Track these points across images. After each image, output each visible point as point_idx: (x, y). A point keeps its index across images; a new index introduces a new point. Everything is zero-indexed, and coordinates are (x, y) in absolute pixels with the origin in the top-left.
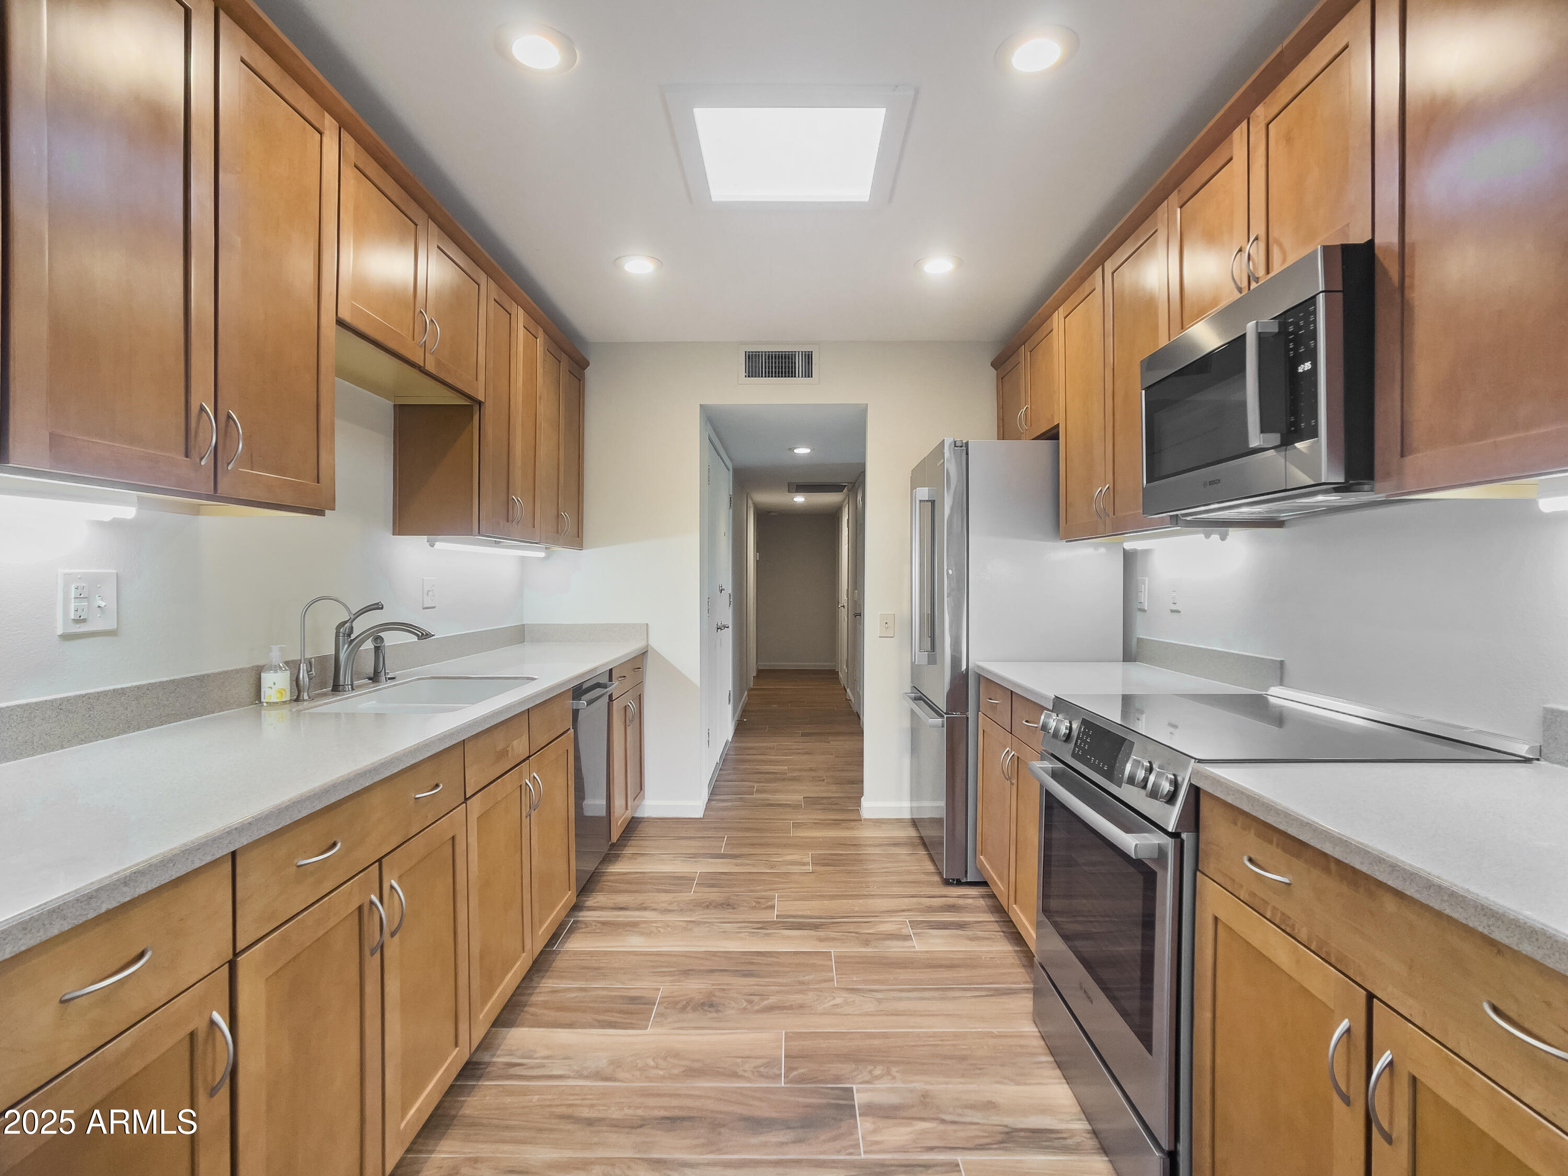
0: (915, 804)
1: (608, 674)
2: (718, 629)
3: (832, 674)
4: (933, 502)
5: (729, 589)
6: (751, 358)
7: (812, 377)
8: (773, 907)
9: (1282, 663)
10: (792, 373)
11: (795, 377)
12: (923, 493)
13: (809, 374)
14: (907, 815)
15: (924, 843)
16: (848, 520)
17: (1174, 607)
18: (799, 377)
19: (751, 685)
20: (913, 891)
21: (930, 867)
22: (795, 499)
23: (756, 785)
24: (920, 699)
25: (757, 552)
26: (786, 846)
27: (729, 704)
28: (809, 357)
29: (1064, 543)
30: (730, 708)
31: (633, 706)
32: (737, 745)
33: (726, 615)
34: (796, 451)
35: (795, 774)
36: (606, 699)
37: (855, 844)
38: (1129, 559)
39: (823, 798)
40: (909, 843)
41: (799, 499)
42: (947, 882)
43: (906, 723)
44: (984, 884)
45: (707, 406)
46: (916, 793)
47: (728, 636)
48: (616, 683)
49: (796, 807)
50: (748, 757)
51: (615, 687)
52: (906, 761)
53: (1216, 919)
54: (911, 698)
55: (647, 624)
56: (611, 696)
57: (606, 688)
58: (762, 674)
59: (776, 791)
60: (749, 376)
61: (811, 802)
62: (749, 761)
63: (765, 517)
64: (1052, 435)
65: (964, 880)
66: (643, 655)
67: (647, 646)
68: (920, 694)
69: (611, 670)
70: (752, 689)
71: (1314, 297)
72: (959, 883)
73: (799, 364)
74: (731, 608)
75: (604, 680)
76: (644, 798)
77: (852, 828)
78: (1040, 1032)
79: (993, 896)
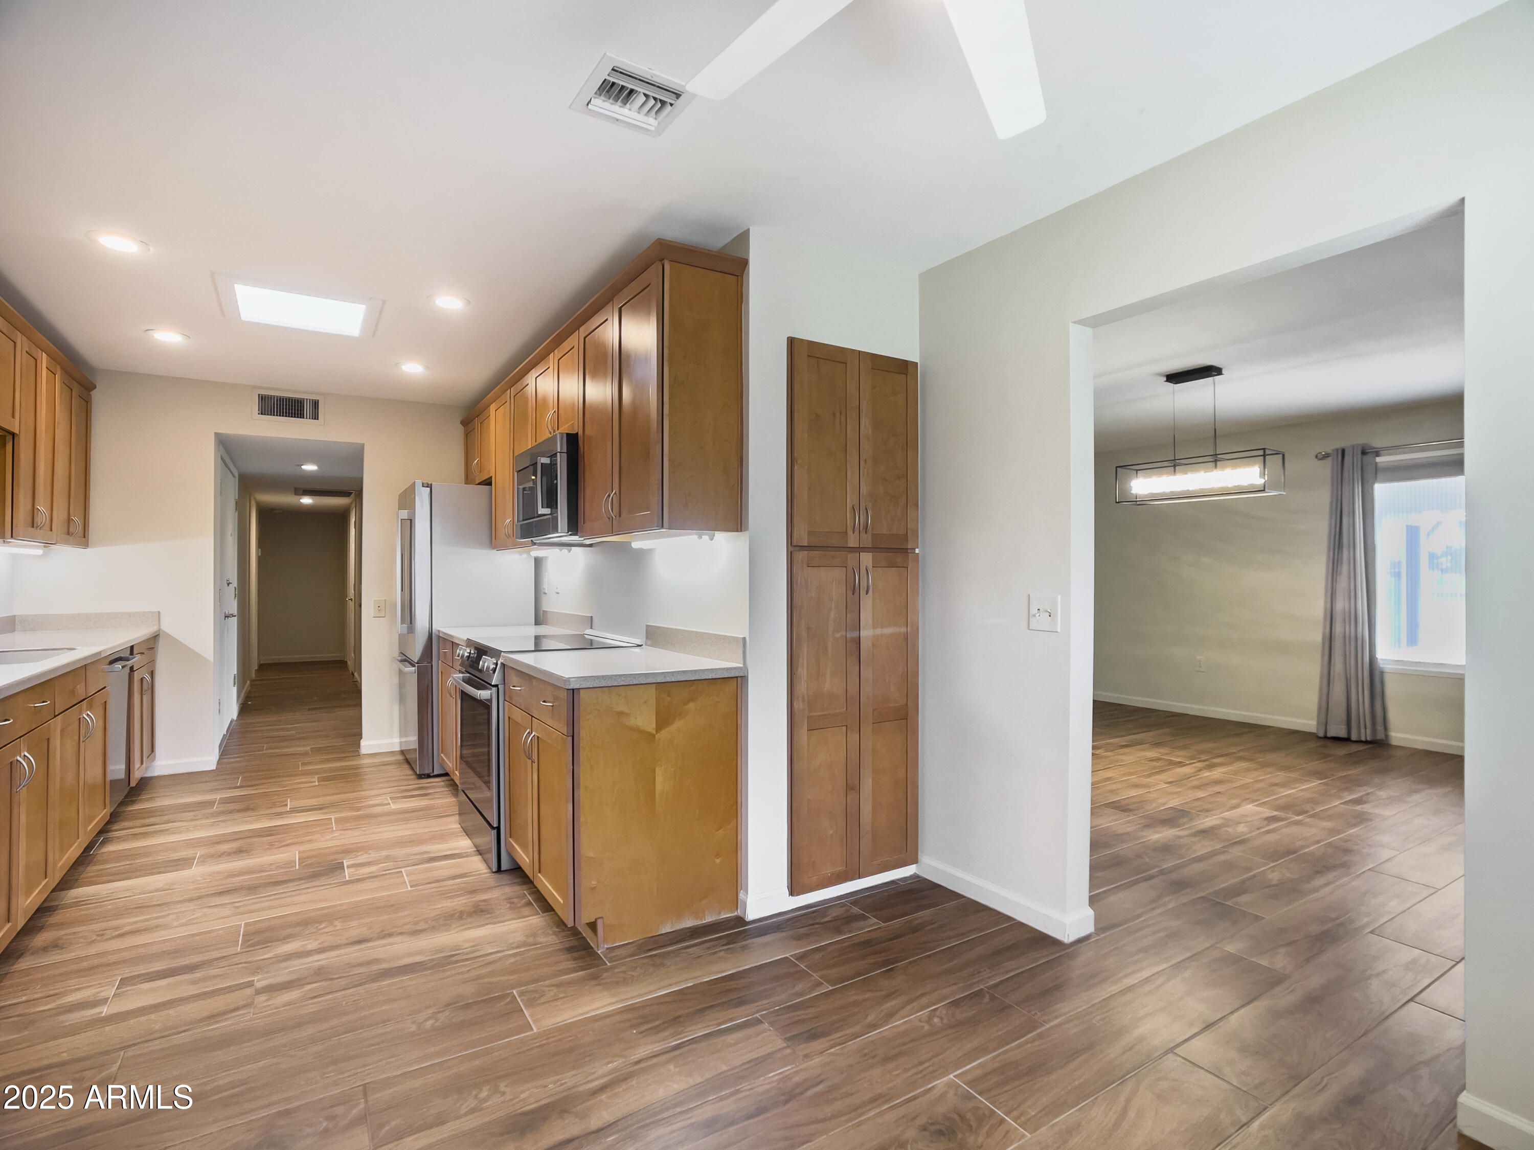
0: (404, 740)
1: (129, 649)
2: (226, 617)
3: (341, 664)
4: (411, 520)
5: (235, 584)
6: (263, 399)
7: (318, 419)
8: (287, 805)
9: (592, 617)
10: (301, 414)
11: (303, 418)
12: (404, 514)
13: (316, 417)
14: (397, 748)
15: (407, 761)
16: (355, 522)
17: (557, 591)
18: (307, 418)
19: (253, 676)
20: (395, 785)
21: (410, 772)
22: (301, 501)
23: (265, 745)
24: (405, 660)
25: (259, 548)
26: (295, 775)
27: (234, 686)
28: (315, 404)
29: (495, 551)
30: (234, 690)
31: (148, 677)
32: (240, 722)
33: (233, 607)
34: (303, 467)
35: (303, 735)
36: (127, 670)
37: (356, 768)
38: (538, 562)
39: (328, 747)
40: (398, 763)
41: (307, 501)
42: (421, 777)
43: (396, 680)
44: (447, 774)
45: (221, 434)
46: (403, 732)
47: (234, 623)
48: (137, 658)
49: (306, 754)
50: (256, 729)
51: (136, 660)
52: (396, 710)
53: (509, 718)
54: (398, 660)
55: (159, 612)
56: (132, 669)
57: (129, 661)
58: (262, 667)
59: (284, 747)
60: (262, 414)
61: (316, 751)
62: (258, 731)
63: (267, 515)
64: (488, 482)
65: (432, 775)
66: (155, 637)
67: (160, 630)
68: (405, 657)
69: (132, 647)
70: (254, 680)
71: (556, 453)
72: (428, 776)
73: (307, 409)
74: (236, 600)
75: (126, 654)
76: (155, 759)
77: (353, 760)
78: (462, 828)
79: (452, 780)
